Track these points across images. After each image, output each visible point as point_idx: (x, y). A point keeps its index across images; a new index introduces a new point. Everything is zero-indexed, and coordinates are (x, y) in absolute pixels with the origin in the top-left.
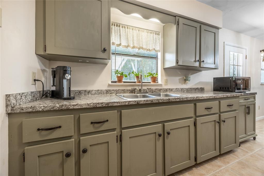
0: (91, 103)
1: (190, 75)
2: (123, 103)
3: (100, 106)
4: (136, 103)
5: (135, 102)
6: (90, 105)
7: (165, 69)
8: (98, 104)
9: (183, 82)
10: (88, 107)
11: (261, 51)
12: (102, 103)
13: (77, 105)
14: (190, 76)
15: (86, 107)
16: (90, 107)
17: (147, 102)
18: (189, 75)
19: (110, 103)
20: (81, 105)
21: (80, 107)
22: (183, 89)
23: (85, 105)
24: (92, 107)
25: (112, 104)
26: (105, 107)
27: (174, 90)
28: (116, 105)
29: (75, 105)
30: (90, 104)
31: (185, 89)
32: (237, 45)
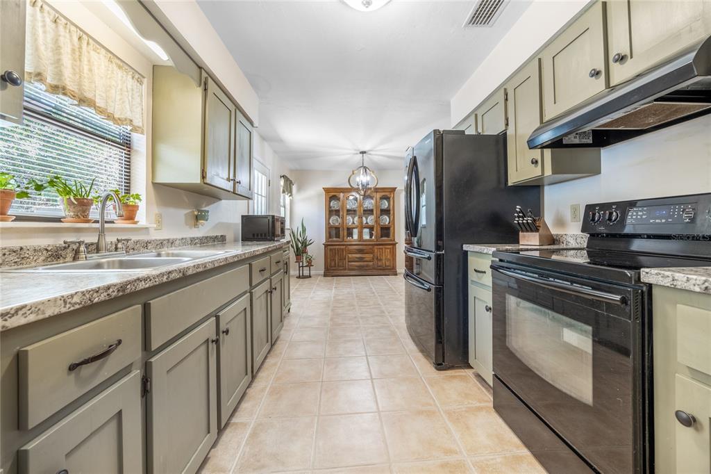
0: (73, 292)
1: (204, 205)
2: (157, 280)
3: (103, 299)
4: (181, 275)
5: (180, 272)
6: (70, 303)
7: (157, 186)
8: (97, 292)
9: (193, 222)
10: (64, 310)
11: (281, 177)
12: (108, 288)
13: (20, 313)
14: (206, 209)
15: (56, 313)
16: (72, 308)
17: (199, 270)
18: (202, 207)
19: (130, 282)
20: (35, 308)
21: (32, 318)
22: (194, 238)
23: (51, 304)
24: (77, 307)
25: (134, 285)
26: (116, 298)
27: (177, 242)
28: (143, 288)
29: (12, 312)
30: (72, 296)
31: (197, 238)
32: (261, 161)
